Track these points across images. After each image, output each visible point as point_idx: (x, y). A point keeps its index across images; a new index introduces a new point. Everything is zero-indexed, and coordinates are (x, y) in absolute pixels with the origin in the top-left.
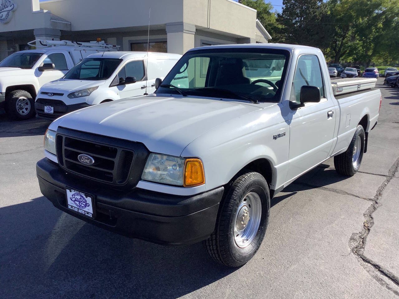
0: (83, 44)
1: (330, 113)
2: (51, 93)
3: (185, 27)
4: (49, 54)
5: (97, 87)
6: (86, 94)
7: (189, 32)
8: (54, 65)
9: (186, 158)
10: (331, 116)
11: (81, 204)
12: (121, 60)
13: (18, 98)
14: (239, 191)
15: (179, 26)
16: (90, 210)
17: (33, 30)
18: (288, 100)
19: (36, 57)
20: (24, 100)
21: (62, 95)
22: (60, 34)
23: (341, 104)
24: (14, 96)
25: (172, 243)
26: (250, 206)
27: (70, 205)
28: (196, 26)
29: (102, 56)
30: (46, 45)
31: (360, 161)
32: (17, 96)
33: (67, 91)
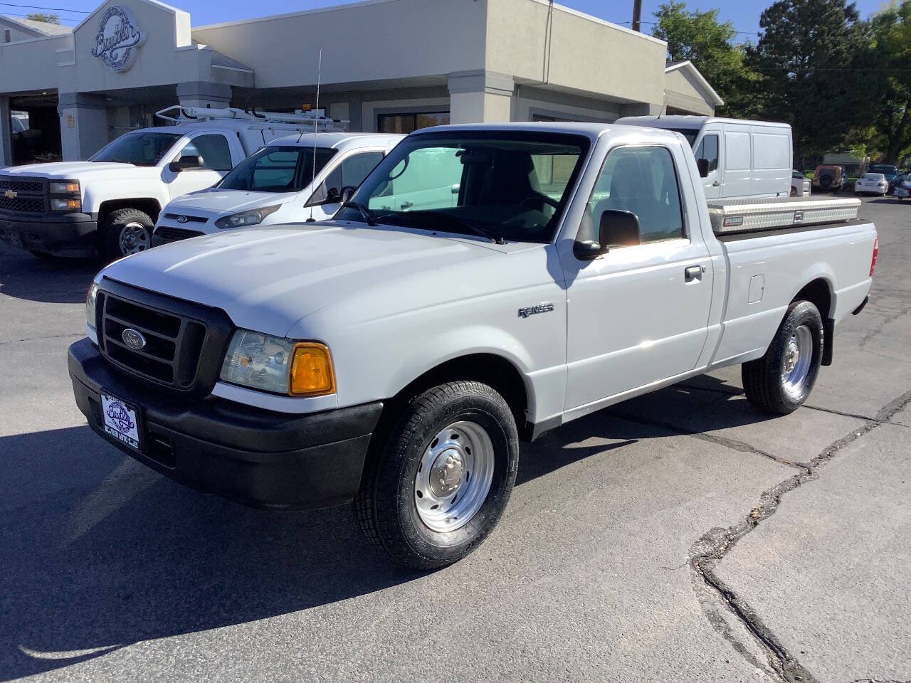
0: (268, 115)
1: (691, 271)
2: (184, 217)
3: (489, 82)
4: (194, 137)
5: (278, 207)
6: (254, 219)
7: (499, 91)
8: (201, 159)
9: (296, 341)
10: (698, 276)
11: (122, 424)
12: (335, 151)
13: (123, 225)
14: (426, 414)
15: (476, 79)
16: (134, 434)
17: (176, 85)
18: (571, 240)
19: (167, 142)
20: (137, 229)
21: (204, 220)
22: (229, 94)
23: (730, 252)
24: (116, 222)
25: (267, 505)
26: (468, 450)
27: (107, 426)
28: (515, 78)
29: (298, 142)
30: (196, 118)
31: (808, 385)
32: (123, 222)
33: (216, 214)
